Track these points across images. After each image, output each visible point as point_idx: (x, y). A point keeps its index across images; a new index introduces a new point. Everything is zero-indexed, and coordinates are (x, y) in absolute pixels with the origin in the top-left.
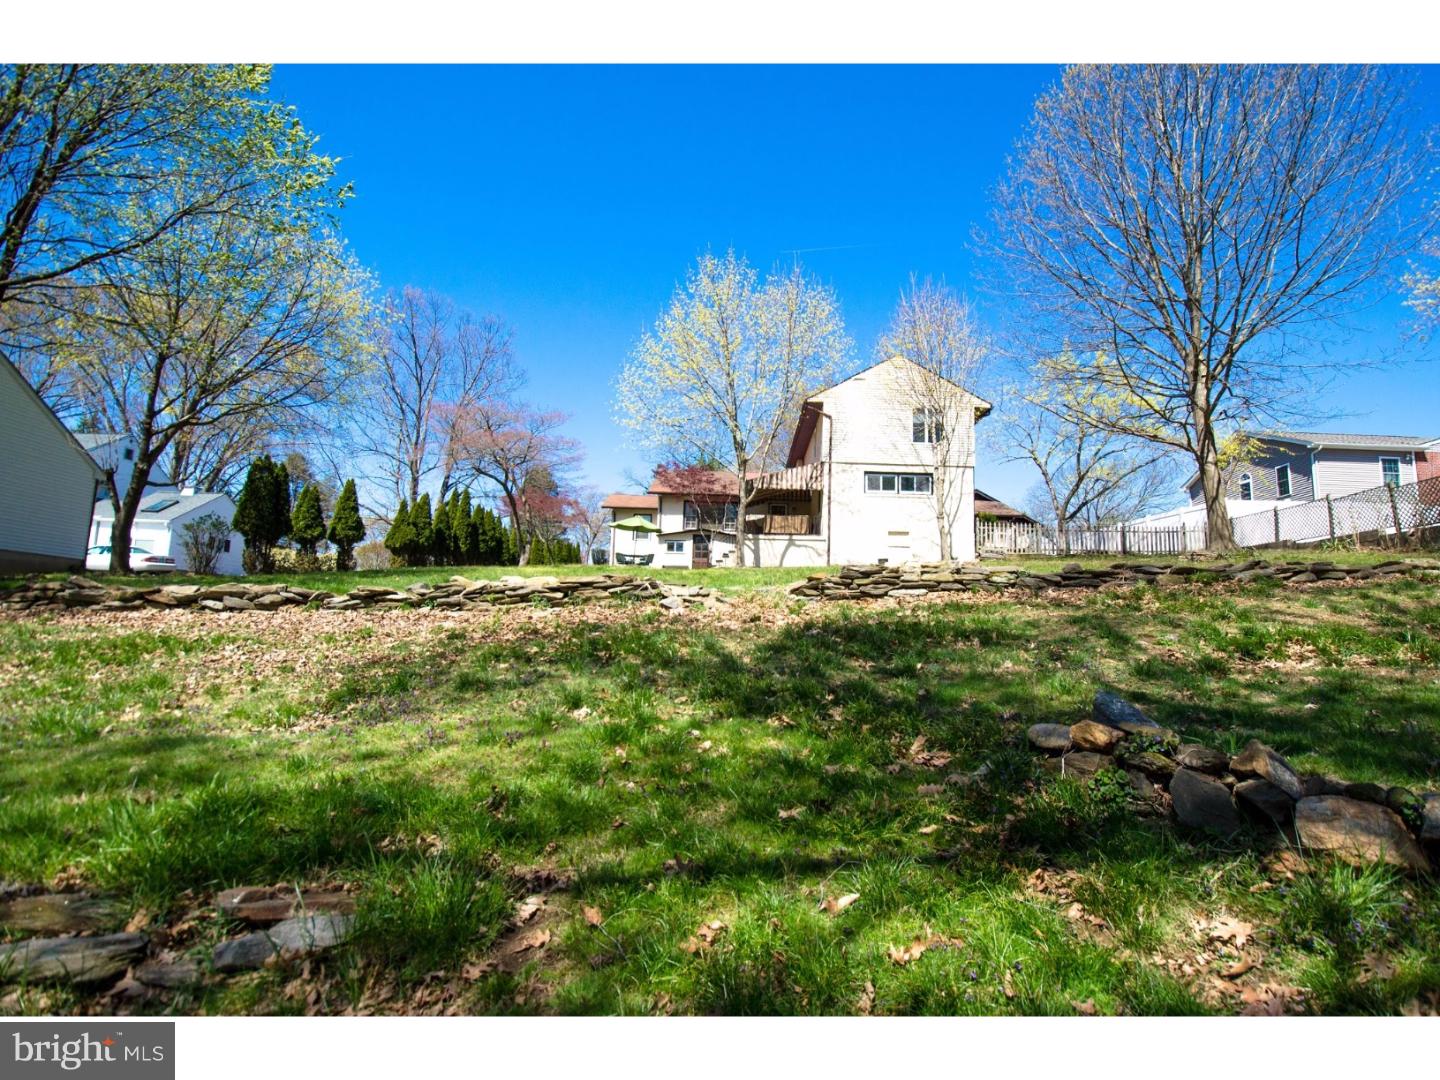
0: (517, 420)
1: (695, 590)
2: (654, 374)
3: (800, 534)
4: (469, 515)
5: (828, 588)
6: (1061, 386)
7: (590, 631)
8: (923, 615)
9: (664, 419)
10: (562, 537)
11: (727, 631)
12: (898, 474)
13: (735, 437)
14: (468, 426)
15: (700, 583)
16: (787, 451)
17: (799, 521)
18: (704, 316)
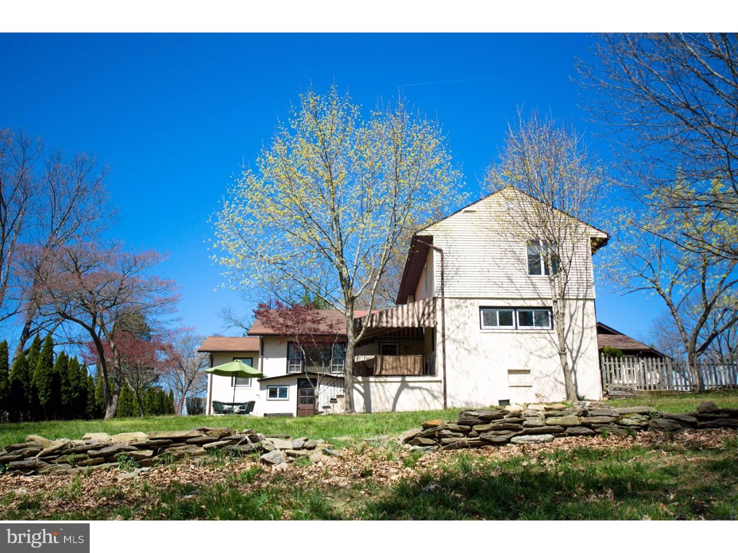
0: (107, 261)
1: (299, 442)
2: (255, 212)
3: (414, 375)
4: (50, 364)
5: (445, 436)
6: (679, 214)
7: (183, 494)
8: (550, 464)
9: (266, 256)
10: (154, 385)
11: (335, 488)
12: (515, 308)
13: (341, 274)
14: (53, 268)
15: (305, 433)
16: (397, 287)
17: (411, 361)
18: (307, 151)
